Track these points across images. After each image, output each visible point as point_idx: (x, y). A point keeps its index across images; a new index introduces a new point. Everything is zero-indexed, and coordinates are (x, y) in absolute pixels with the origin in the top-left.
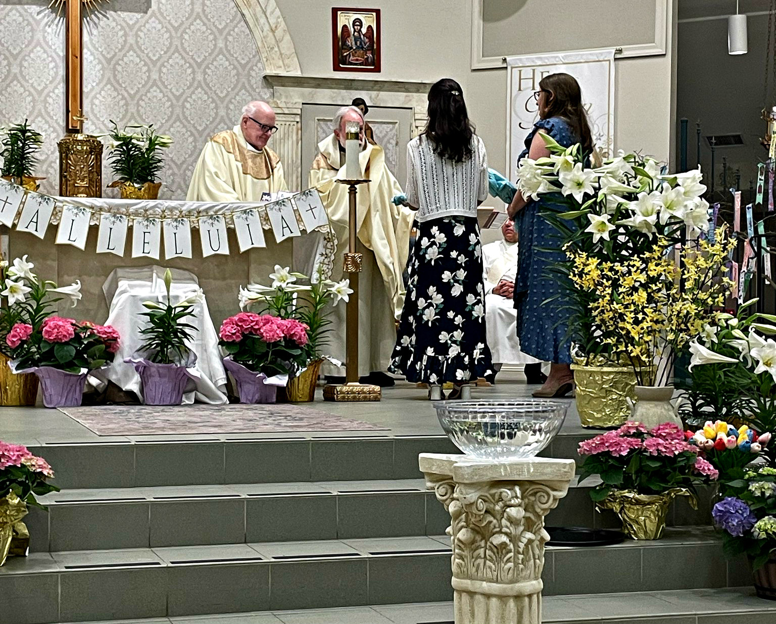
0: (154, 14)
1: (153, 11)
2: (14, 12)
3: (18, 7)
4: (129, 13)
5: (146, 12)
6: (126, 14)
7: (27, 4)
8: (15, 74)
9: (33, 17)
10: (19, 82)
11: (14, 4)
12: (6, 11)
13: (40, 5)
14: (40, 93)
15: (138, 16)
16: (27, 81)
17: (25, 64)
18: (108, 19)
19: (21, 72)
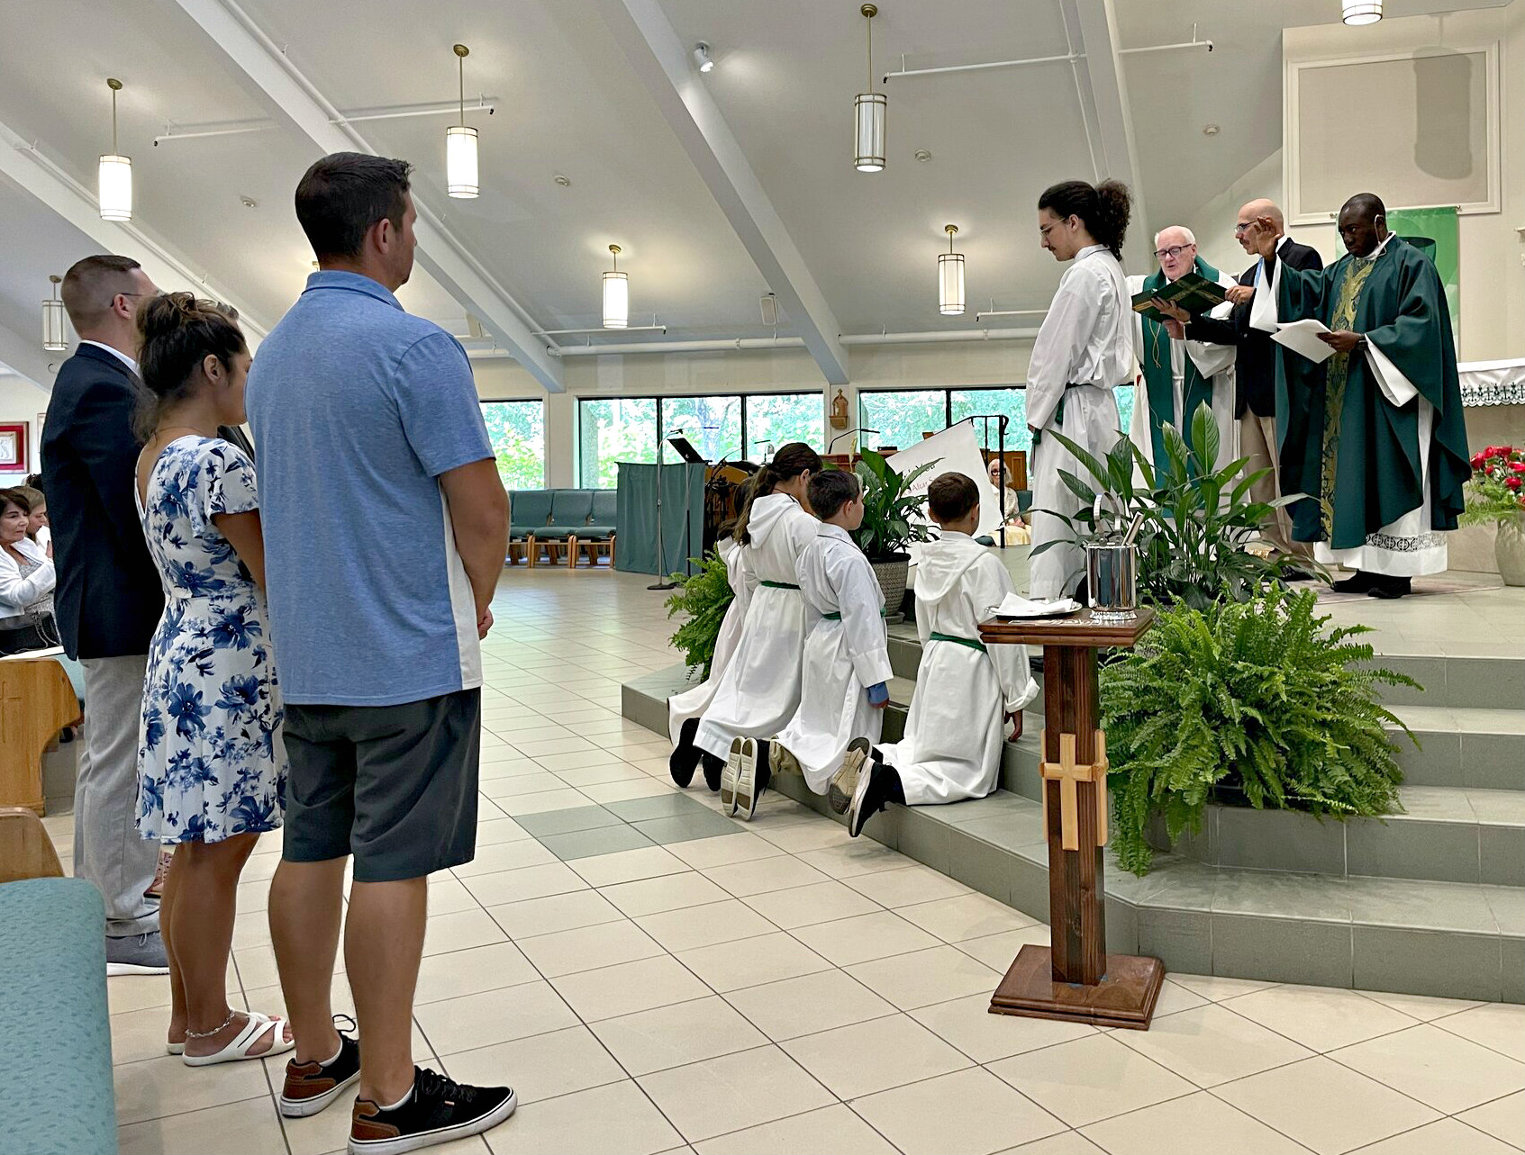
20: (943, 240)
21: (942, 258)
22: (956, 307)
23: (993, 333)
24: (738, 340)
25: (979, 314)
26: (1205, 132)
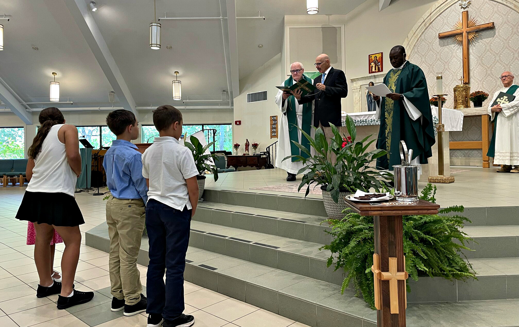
0: (497, 37)
1: (497, 36)
2: (446, 48)
3: (447, 46)
4: (487, 39)
5: (494, 37)
6: (486, 39)
7: (450, 44)
8: (446, 68)
9: (452, 48)
10: (448, 71)
11: (446, 46)
12: (443, 49)
13: (454, 44)
14: (455, 73)
15: (491, 39)
16: (450, 70)
17: (450, 64)
18: (479, 43)
19: (448, 67)
20: (174, 76)
21: (174, 82)
22: (179, 98)
23: (188, 107)
24: (99, 107)
25: (184, 101)
26: (259, 46)
